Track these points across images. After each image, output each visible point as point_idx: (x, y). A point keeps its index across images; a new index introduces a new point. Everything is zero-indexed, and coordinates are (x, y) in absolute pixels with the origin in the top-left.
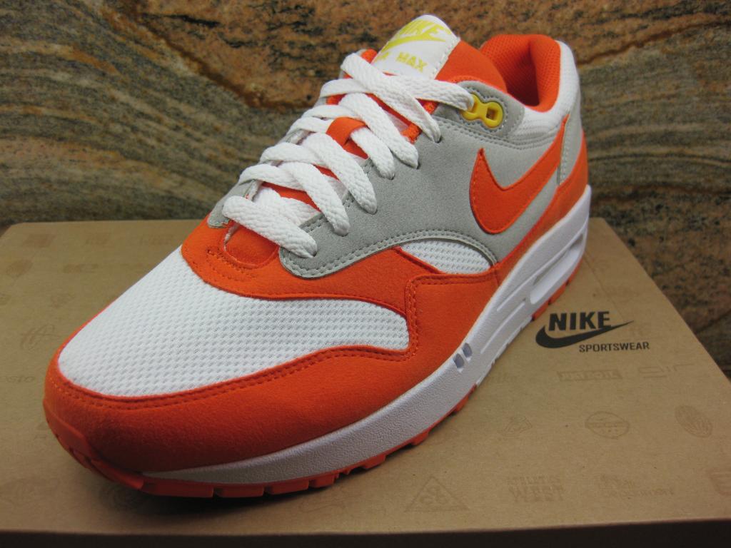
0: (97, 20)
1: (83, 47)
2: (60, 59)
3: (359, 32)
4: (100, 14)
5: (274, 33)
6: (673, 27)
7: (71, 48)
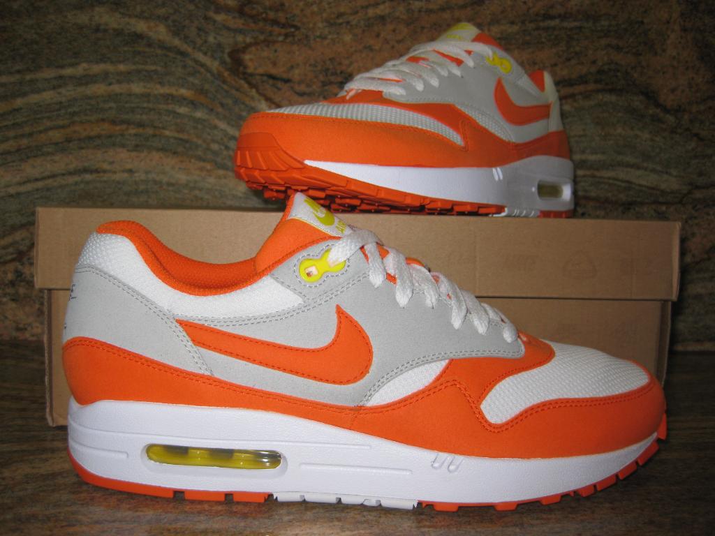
0: (213, 75)
1: (201, 91)
2: (185, 99)
4: (215, 72)
5: (326, 88)
6: (576, 92)
7: (193, 92)
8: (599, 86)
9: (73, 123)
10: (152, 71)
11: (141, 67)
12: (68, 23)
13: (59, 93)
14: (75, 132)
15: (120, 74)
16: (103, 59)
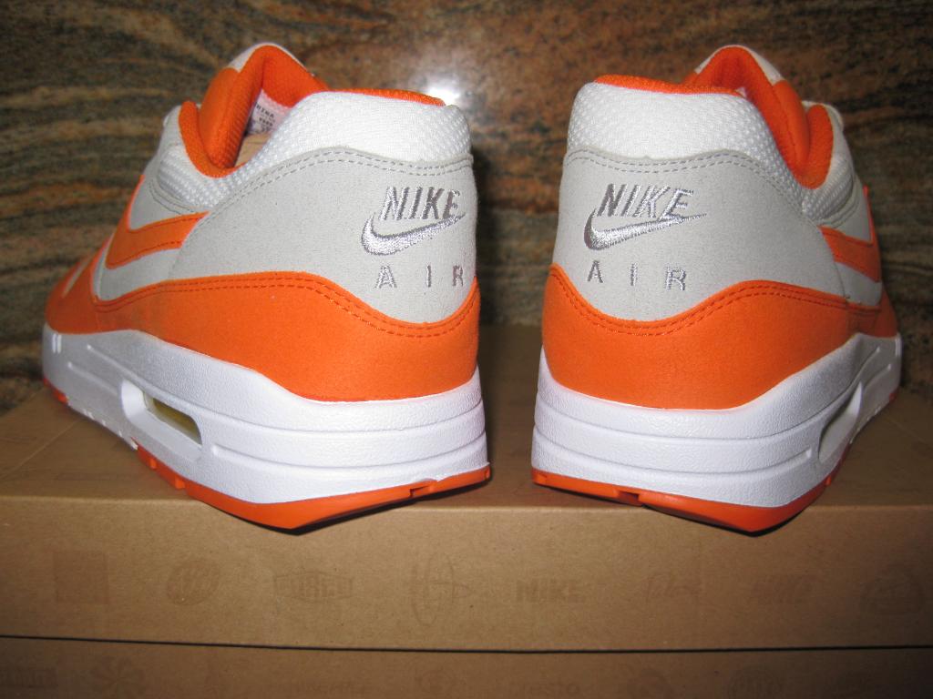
3: (531, 121)
6: (861, 121)
8: (901, 111)
9: (34, 185)
10: (153, 98)
11: (135, 90)
12: (11, 18)
13: (7, 137)
14: (37, 200)
15: (103, 103)
16: (73, 80)
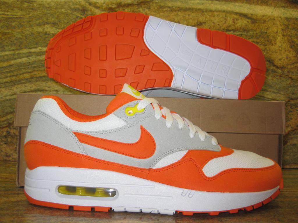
9: (34, 71)
12: (34, 31)
13: (29, 59)
14: (35, 74)
